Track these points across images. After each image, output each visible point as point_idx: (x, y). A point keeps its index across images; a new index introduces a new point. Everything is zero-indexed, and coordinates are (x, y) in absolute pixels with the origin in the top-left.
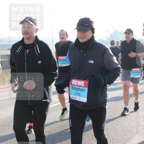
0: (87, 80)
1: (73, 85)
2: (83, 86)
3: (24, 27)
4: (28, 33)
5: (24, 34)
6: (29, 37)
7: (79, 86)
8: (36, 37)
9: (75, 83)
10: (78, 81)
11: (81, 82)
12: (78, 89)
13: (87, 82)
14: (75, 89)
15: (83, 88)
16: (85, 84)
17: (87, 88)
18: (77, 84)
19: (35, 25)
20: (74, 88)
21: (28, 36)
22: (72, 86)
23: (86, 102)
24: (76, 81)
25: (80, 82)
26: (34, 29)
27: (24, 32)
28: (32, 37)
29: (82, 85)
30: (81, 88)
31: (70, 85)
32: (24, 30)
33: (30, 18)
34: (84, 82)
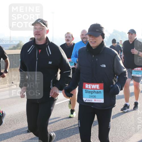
0: (101, 83)
1: (87, 89)
2: (99, 88)
3: (35, 28)
4: (40, 35)
5: (36, 35)
6: (41, 38)
7: (94, 89)
8: (47, 38)
9: (88, 87)
10: (92, 85)
11: (96, 85)
12: (92, 92)
13: (102, 85)
14: (90, 92)
15: (99, 91)
16: (100, 87)
17: (103, 90)
18: (91, 87)
19: (46, 26)
20: (88, 91)
21: (39, 37)
22: (85, 90)
23: (103, 103)
24: (89, 85)
25: (94, 85)
26: (45, 31)
27: (36, 33)
28: (43, 38)
29: (97, 88)
30: (96, 91)
31: (83, 89)
32: (36, 31)
33: (41, 20)
34: (99, 85)
